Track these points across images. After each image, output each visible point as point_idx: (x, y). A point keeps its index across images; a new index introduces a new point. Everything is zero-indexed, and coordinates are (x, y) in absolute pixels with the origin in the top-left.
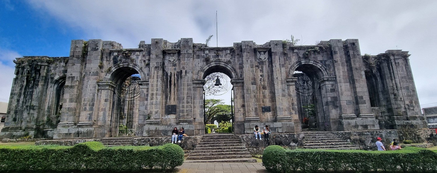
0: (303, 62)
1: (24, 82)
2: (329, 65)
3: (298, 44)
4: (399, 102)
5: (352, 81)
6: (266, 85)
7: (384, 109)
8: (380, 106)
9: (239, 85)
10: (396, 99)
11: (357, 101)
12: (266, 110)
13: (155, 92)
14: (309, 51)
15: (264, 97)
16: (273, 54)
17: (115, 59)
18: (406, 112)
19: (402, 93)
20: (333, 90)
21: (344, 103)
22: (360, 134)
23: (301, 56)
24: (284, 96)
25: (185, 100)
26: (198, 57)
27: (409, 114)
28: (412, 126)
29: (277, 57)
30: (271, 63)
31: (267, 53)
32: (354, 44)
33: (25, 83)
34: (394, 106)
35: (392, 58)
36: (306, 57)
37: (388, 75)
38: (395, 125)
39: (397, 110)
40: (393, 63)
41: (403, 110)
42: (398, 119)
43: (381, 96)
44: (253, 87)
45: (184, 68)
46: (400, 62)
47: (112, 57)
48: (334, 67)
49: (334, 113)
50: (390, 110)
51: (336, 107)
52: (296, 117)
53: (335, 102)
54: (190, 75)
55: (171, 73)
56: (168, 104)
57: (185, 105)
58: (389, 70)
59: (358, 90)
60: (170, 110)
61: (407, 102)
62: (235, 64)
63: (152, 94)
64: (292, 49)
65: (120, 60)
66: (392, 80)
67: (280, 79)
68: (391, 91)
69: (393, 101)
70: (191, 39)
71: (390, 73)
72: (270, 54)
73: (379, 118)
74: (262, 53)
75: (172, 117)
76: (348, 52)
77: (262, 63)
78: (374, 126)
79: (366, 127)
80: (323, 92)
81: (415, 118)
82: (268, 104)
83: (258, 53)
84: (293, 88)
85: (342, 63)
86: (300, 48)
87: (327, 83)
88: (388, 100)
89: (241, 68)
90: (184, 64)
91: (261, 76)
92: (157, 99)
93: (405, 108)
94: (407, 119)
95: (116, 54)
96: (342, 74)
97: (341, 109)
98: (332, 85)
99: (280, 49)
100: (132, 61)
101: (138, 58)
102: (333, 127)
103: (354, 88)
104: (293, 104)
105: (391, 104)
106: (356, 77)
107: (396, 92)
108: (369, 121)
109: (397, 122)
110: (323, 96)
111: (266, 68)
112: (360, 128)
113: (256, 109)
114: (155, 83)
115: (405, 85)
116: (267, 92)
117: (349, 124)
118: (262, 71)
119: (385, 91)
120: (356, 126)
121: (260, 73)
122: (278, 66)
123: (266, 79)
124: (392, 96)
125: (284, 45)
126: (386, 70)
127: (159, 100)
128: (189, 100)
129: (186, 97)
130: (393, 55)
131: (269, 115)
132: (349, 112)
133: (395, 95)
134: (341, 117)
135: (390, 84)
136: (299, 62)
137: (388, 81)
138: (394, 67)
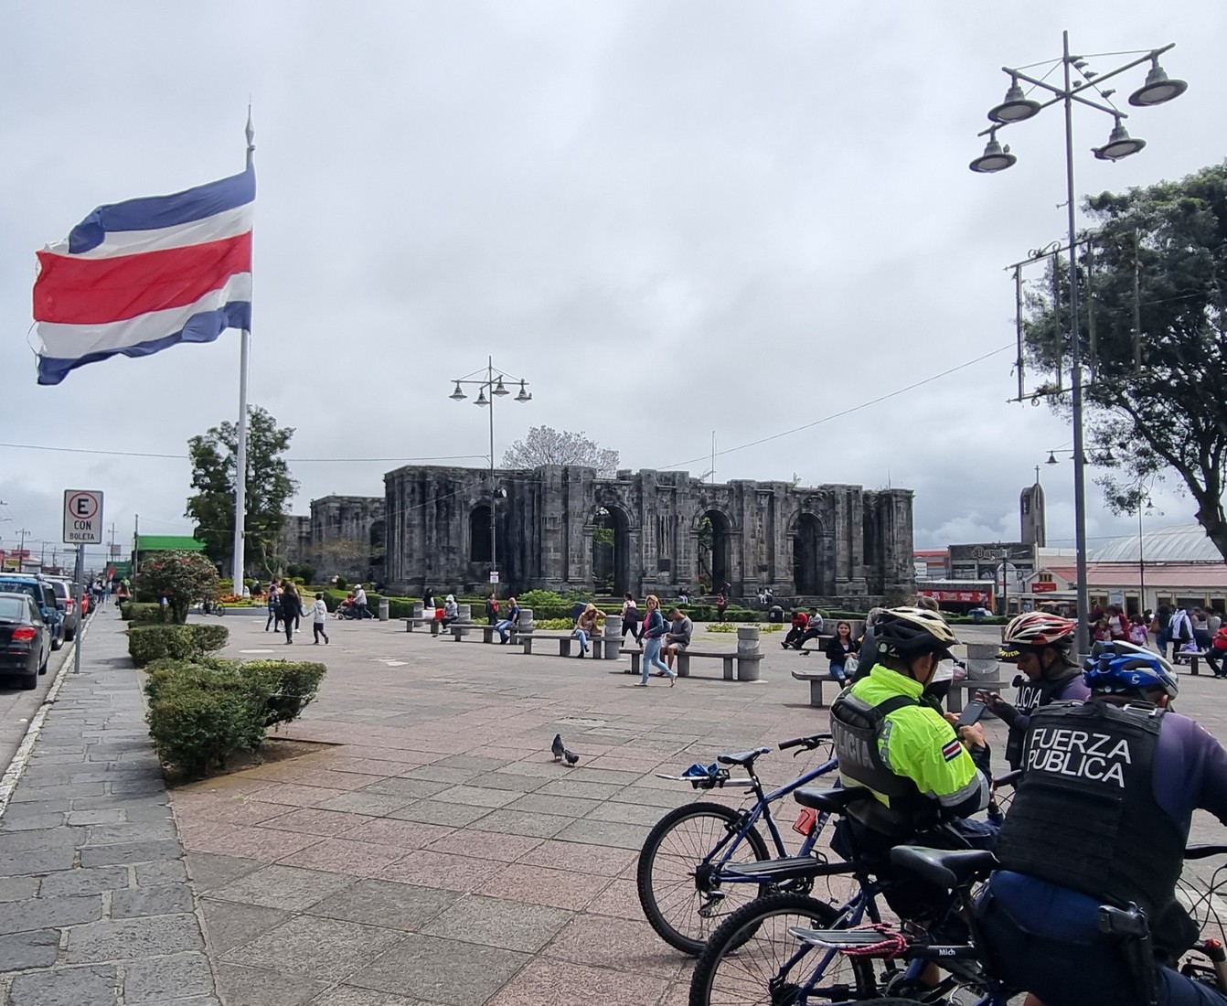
0: (804, 510)
1: (433, 508)
2: (829, 516)
3: (800, 486)
4: (892, 560)
5: (850, 539)
6: (764, 538)
7: (875, 568)
8: (872, 564)
9: (736, 537)
10: (890, 557)
11: (851, 562)
12: (763, 569)
13: (649, 543)
14: (809, 497)
15: (762, 553)
16: (775, 500)
17: (597, 492)
18: (897, 574)
19: (898, 548)
20: (830, 548)
21: (839, 565)
22: (851, 600)
23: (802, 502)
24: (782, 553)
25: (682, 555)
26: (693, 497)
27: (901, 576)
28: (901, 591)
29: (779, 504)
30: (772, 510)
31: (768, 497)
32: (857, 492)
33: (435, 511)
34: (887, 566)
35: (894, 499)
36: (807, 504)
37: (886, 524)
38: (884, 589)
39: (888, 571)
40: (894, 508)
41: (895, 571)
42: (888, 582)
43: (875, 551)
44: (752, 541)
45: (680, 513)
46: (902, 506)
47: (594, 491)
48: (835, 521)
49: (828, 575)
50: (882, 570)
51: (830, 568)
52: (791, 578)
53: (831, 562)
54: (687, 523)
55: (663, 518)
56: (661, 558)
57: (683, 560)
58: (889, 516)
59: (854, 549)
60: (663, 565)
61: (901, 561)
62: (733, 509)
63: (647, 545)
64: (794, 493)
65: (604, 496)
66: (889, 530)
67: (780, 532)
68: (886, 546)
69: (886, 559)
70: (687, 473)
71: (889, 521)
72: (772, 499)
73: (869, 580)
74: (763, 496)
75: (666, 574)
76: (851, 501)
77: (761, 509)
78: (863, 591)
79: (855, 592)
80: (819, 548)
81: (904, 581)
82: (765, 562)
83: (759, 497)
84: (791, 543)
85: (843, 516)
86: (803, 492)
87: (825, 539)
88: (882, 558)
89: (741, 515)
90: (681, 507)
91: (760, 526)
92: (652, 551)
93: (897, 568)
94: (898, 583)
95: (598, 487)
96: (841, 529)
97: (835, 571)
98: (830, 542)
99: (782, 494)
100: (619, 498)
101: (624, 494)
102: (826, 591)
103: (850, 546)
104: (789, 563)
105: (884, 562)
106: (854, 535)
107: (891, 547)
108: (859, 586)
109: (887, 586)
110: (818, 553)
111: (765, 515)
112: (851, 593)
113: (754, 567)
114: (650, 531)
115: (901, 538)
116: (765, 547)
117: (842, 588)
118: (760, 520)
119: (880, 545)
120: (847, 591)
121: (759, 523)
122: (779, 515)
123: (765, 531)
124: (887, 553)
125: (786, 487)
126: (885, 518)
127: (654, 553)
128: (687, 555)
129: (683, 550)
130: (896, 496)
131: (765, 575)
132: (842, 576)
133: (890, 551)
134: (834, 581)
135: (886, 535)
136: (800, 510)
137: (885, 531)
138: (895, 512)
